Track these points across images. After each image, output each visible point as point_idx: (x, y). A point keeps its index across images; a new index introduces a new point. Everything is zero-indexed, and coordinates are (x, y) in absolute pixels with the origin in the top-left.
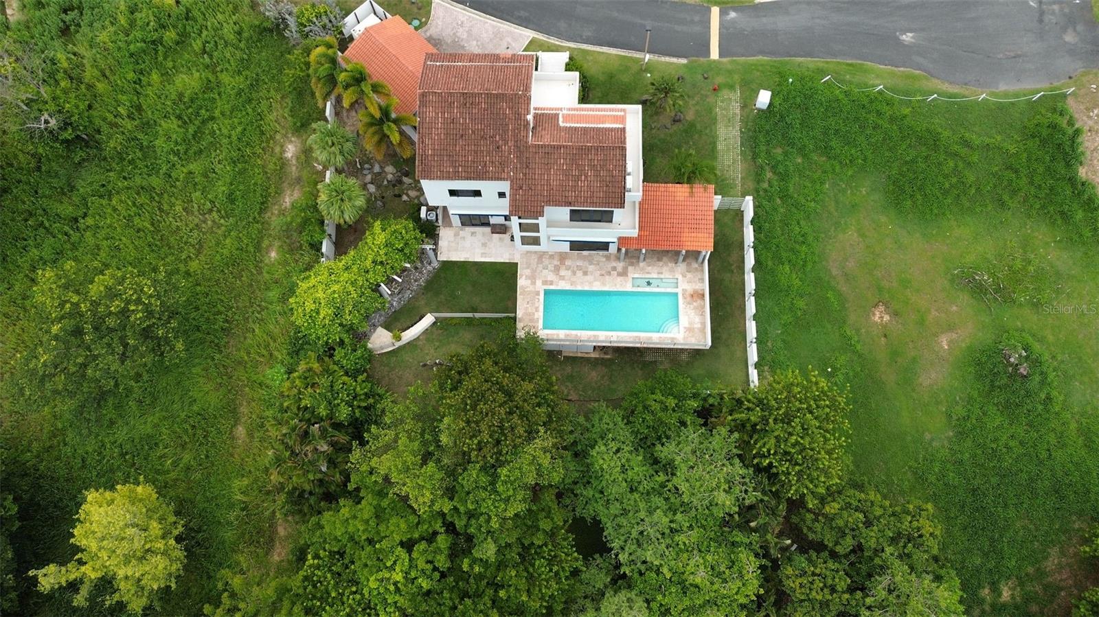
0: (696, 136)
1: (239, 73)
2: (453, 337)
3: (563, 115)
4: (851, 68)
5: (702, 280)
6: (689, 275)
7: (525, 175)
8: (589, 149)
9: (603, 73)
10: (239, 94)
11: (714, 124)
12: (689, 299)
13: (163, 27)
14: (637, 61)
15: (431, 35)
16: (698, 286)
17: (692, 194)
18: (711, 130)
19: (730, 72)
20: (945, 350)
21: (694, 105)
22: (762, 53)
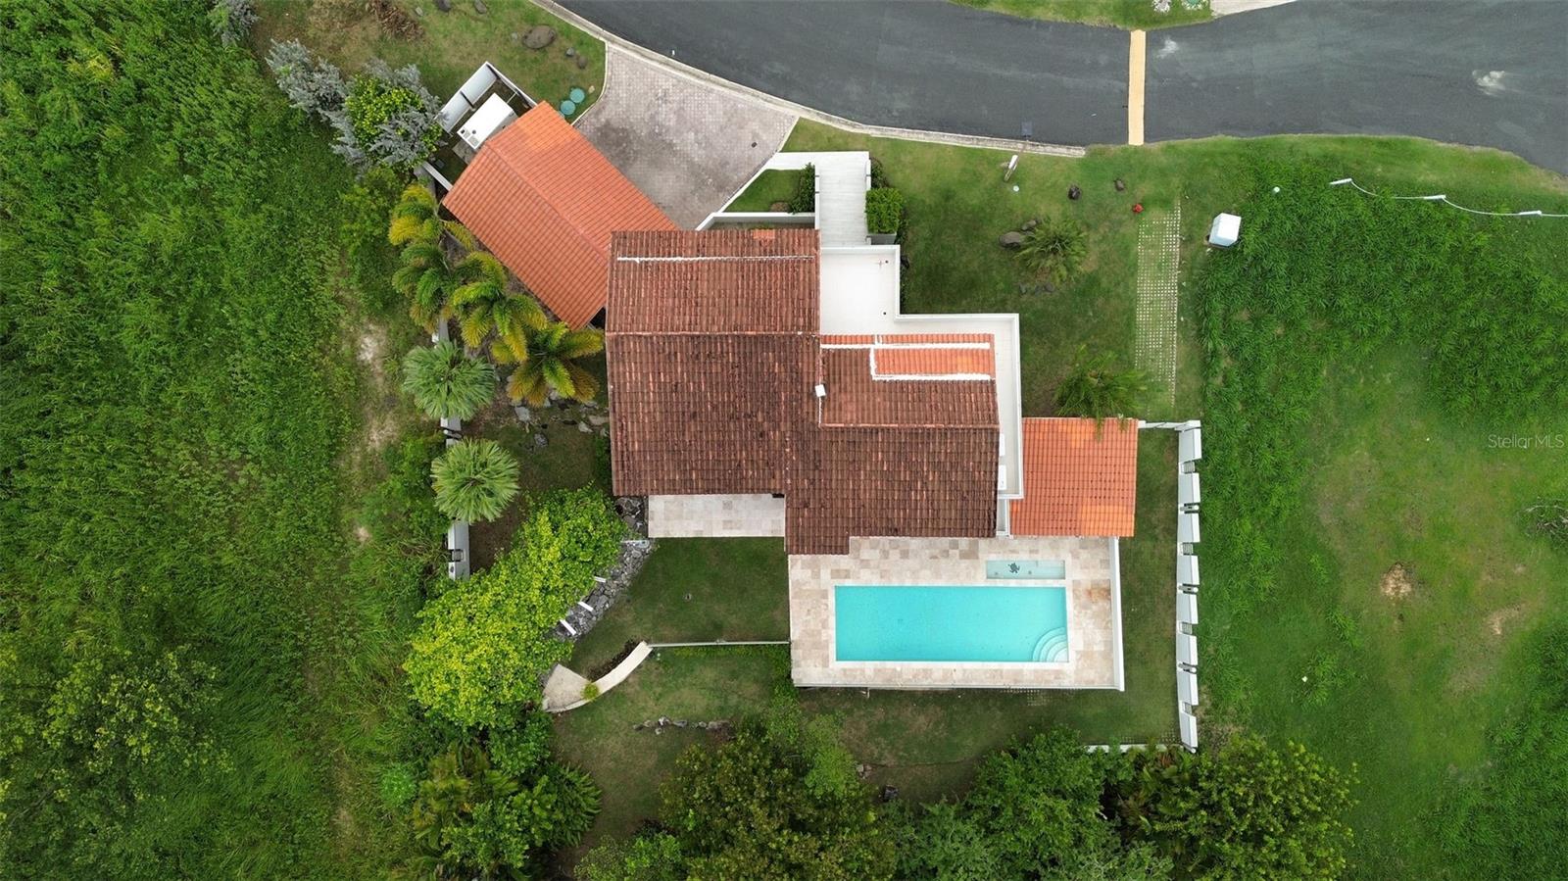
0: (1100, 301)
1: (256, 209)
2: (685, 676)
3: (877, 351)
4: (1386, 151)
5: (1106, 563)
6: (1084, 555)
7: (813, 482)
8: (930, 433)
9: (932, 190)
10: (261, 248)
11: (1132, 275)
12: (1084, 599)
13: (98, 116)
14: (995, 159)
15: (608, 122)
16: (1099, 575)
17: (1098, 435)
18: (1127, 287)
19: (1163, 173)
20: (1495, 637)
21: (1097, 243)
22: (1225, 127)
